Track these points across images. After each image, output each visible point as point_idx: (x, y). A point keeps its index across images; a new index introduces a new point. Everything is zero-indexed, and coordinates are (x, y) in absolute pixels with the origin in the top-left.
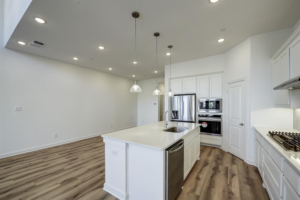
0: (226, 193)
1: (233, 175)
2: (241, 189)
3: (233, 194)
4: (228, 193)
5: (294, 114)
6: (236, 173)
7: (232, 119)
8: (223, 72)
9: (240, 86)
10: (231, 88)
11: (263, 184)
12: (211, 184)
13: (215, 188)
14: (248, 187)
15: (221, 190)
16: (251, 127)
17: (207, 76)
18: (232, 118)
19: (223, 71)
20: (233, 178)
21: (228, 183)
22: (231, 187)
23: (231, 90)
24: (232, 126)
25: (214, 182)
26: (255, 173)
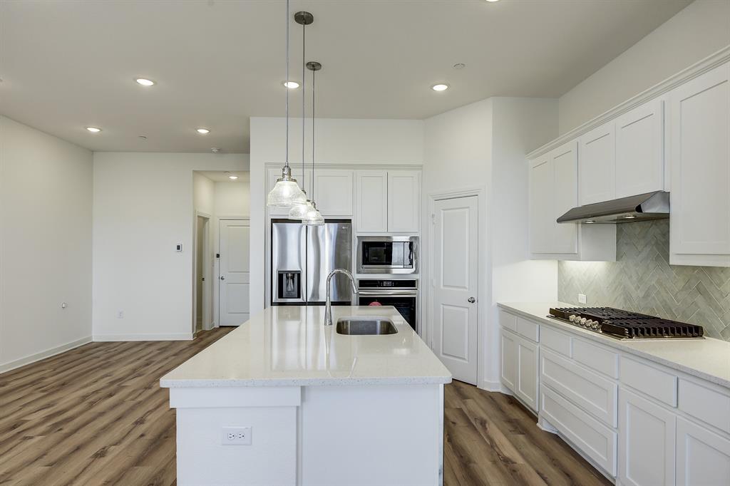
0: (502, 464)
1: (483, 423)
2: (516, 447)
3: (513, 463)
4: (505, 463)
5: (560, 271)
6: (485, 417)
7: (446, 288)
8: (420, 167)
9: (468, 207)
10: (442, 211)
11: (538, 424)
12: (462, 457)
13: (475, 462)
14: (521, 437)
15: (490, 463)
16: (493, 304)
17: (384, 173)
18: (444, 286)
19: (422, 166)
20: (488, 429)
21: (488, 442)
22: (499, 448)
23: (442, 215)
24: (445, 307)
25: (462, 448)
26: (511, 407)
